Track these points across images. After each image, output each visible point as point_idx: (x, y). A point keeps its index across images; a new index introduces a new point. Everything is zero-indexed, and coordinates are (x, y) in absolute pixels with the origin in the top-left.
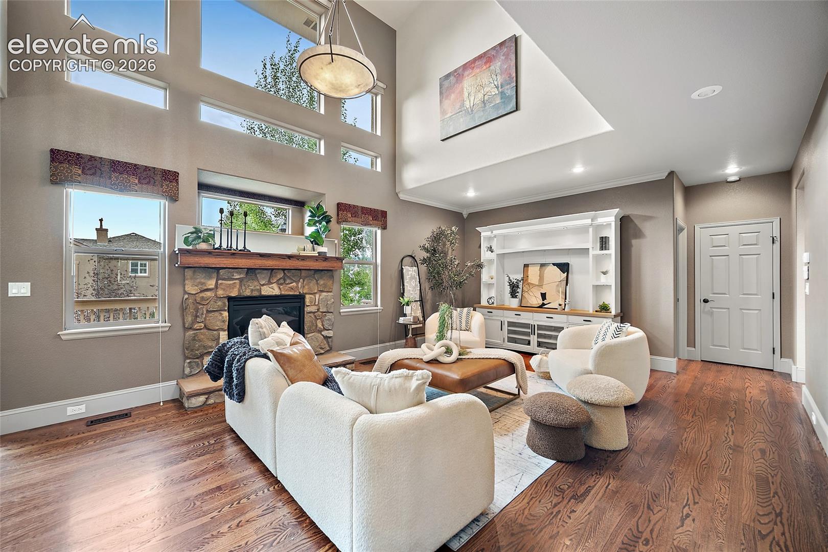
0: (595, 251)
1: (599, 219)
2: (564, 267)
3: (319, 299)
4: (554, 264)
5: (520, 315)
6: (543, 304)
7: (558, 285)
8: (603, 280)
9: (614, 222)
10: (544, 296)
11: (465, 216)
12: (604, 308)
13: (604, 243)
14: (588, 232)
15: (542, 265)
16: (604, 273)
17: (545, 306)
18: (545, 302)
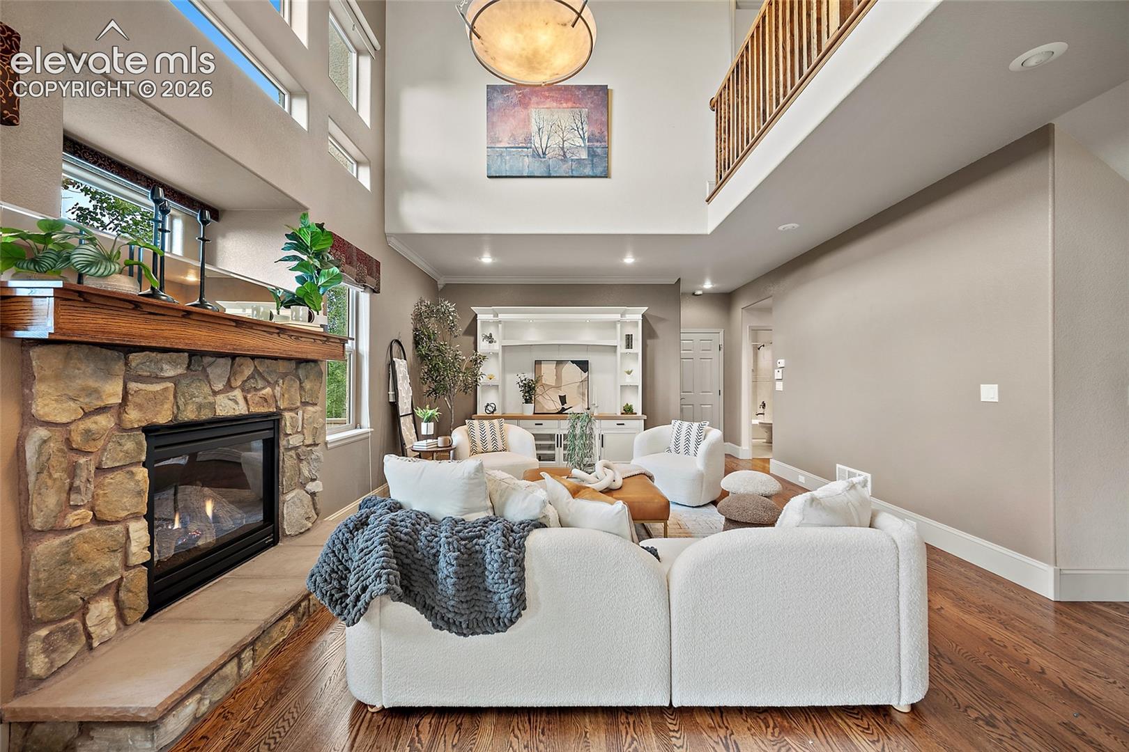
0: (622, 348)
1: (627, 315)
2: (584, 365)
3: (303, 419)
4: (573, 362)
5: (542, 424)
6: (563, 409)
7: (579, 387)
8: (628, 380)
9: (641, 321)
10: (563, 400)
11: (440, 287)
12: (628, 410)
13: (629, 340)
14: (615, 328)
15: (559, 363)
16: (629, 373)
17: (566, 412)
18: (566, 406)
